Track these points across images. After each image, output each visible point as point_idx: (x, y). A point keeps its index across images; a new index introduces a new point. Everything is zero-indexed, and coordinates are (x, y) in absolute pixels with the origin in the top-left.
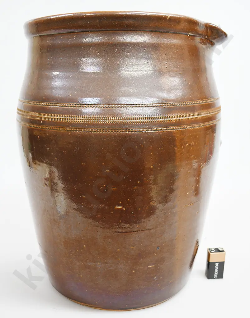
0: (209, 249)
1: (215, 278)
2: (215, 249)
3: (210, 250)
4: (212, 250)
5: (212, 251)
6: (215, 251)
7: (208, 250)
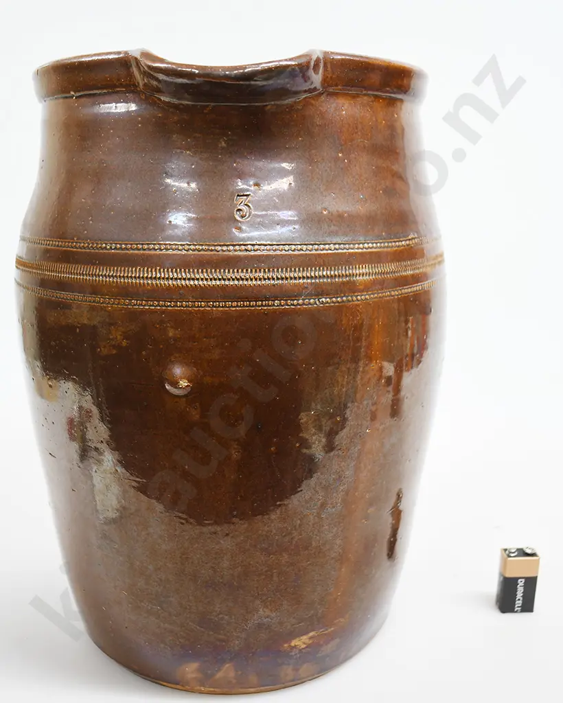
0: (506, 550)
1: (516, 612)
2: (518, 550)
3: (507, 552)
4: (511, 553)
5: (512, 555)
6: (516, 554)
7: (503, 552)
